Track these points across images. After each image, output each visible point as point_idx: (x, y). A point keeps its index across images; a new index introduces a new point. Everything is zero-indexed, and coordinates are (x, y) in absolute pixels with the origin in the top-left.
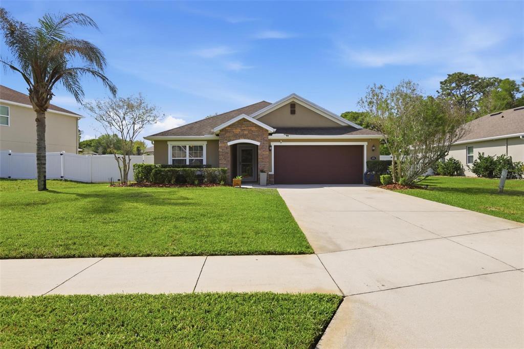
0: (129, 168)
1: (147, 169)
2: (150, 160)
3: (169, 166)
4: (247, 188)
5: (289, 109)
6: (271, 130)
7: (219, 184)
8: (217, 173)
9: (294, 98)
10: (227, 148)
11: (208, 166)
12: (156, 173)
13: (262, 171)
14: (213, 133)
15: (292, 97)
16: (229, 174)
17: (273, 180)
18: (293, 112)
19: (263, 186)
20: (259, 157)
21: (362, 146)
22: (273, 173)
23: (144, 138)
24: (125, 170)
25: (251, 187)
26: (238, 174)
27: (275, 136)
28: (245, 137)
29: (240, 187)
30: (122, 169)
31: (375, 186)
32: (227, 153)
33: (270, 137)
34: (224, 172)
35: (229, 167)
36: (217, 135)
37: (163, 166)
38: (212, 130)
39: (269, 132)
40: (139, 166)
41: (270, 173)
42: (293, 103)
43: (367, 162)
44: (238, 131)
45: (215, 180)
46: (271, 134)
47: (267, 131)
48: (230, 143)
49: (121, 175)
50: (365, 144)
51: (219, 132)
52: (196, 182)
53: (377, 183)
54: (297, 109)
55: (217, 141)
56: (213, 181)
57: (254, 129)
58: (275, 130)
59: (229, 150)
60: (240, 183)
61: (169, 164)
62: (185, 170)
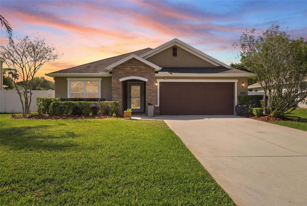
0: (31, 101)
1: (47, 102)
2: (51, 94)
3: (67, 100)
4: (136, 120)
5: (171, 52)
6: (157, 68)
7: (111, 116)
8: (110, 106)
9: (176, 42)
10: (119, 83)
11: (102, 100)
12: (54, 106)
13: (150, 104)
14: (107, 71)
15: (174, 41)
16: (120, 107)
17: (159, 111)
18: (175, 54)
19: (151, 117)
20: (147, 91)
21: (233, 83)
22: (158, 105)
23: (46, 75)
24: (26, 103)
25: (140, 118)
26: (128, 107)
27: (160, 74)
28: (134, 74)
29: (131, 119)
30: (24, 102)
31: (248, 117)
32: (119, 89)
33: (156, 75)
34: (116, 104)
35: (121, 100)
36: (111, 73)
37: (63, 100)
38: (106, 68)
39: (156, 70)
40: (41, 99)
41: (156, 106)
42: (175, 47)
43: (238, 97)
44: (128, 69)
45: (108, 112)
46: (157, 72)
47: (154, 69)
48: (121, 80)
49: (23, 107)
50: (236, 81)
51: (112, 70)
52: (91, 114)
53: (249, 115)
54: (178, 52)
55: (110, 78)
56: (107, 113)
57: (143, 67)
58: (161, 68)
59: (120, 86)
60: (130, 115)
61: (68, 97)
62: (81, 103)
